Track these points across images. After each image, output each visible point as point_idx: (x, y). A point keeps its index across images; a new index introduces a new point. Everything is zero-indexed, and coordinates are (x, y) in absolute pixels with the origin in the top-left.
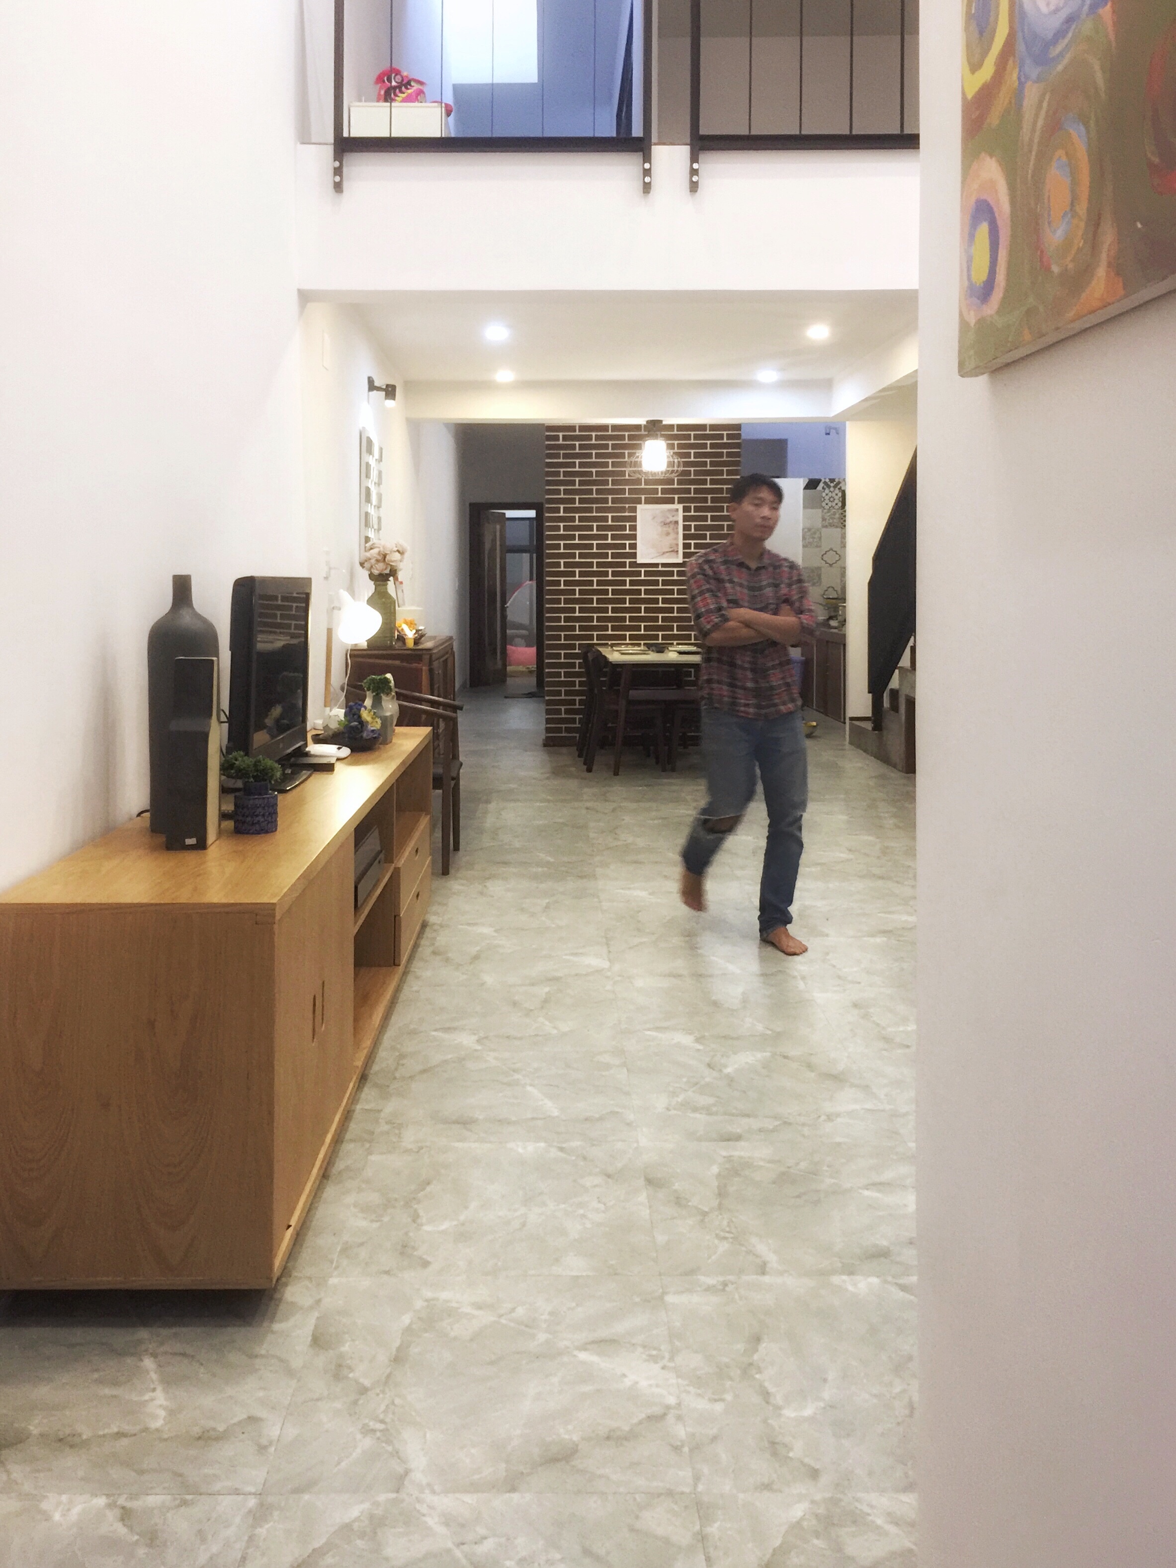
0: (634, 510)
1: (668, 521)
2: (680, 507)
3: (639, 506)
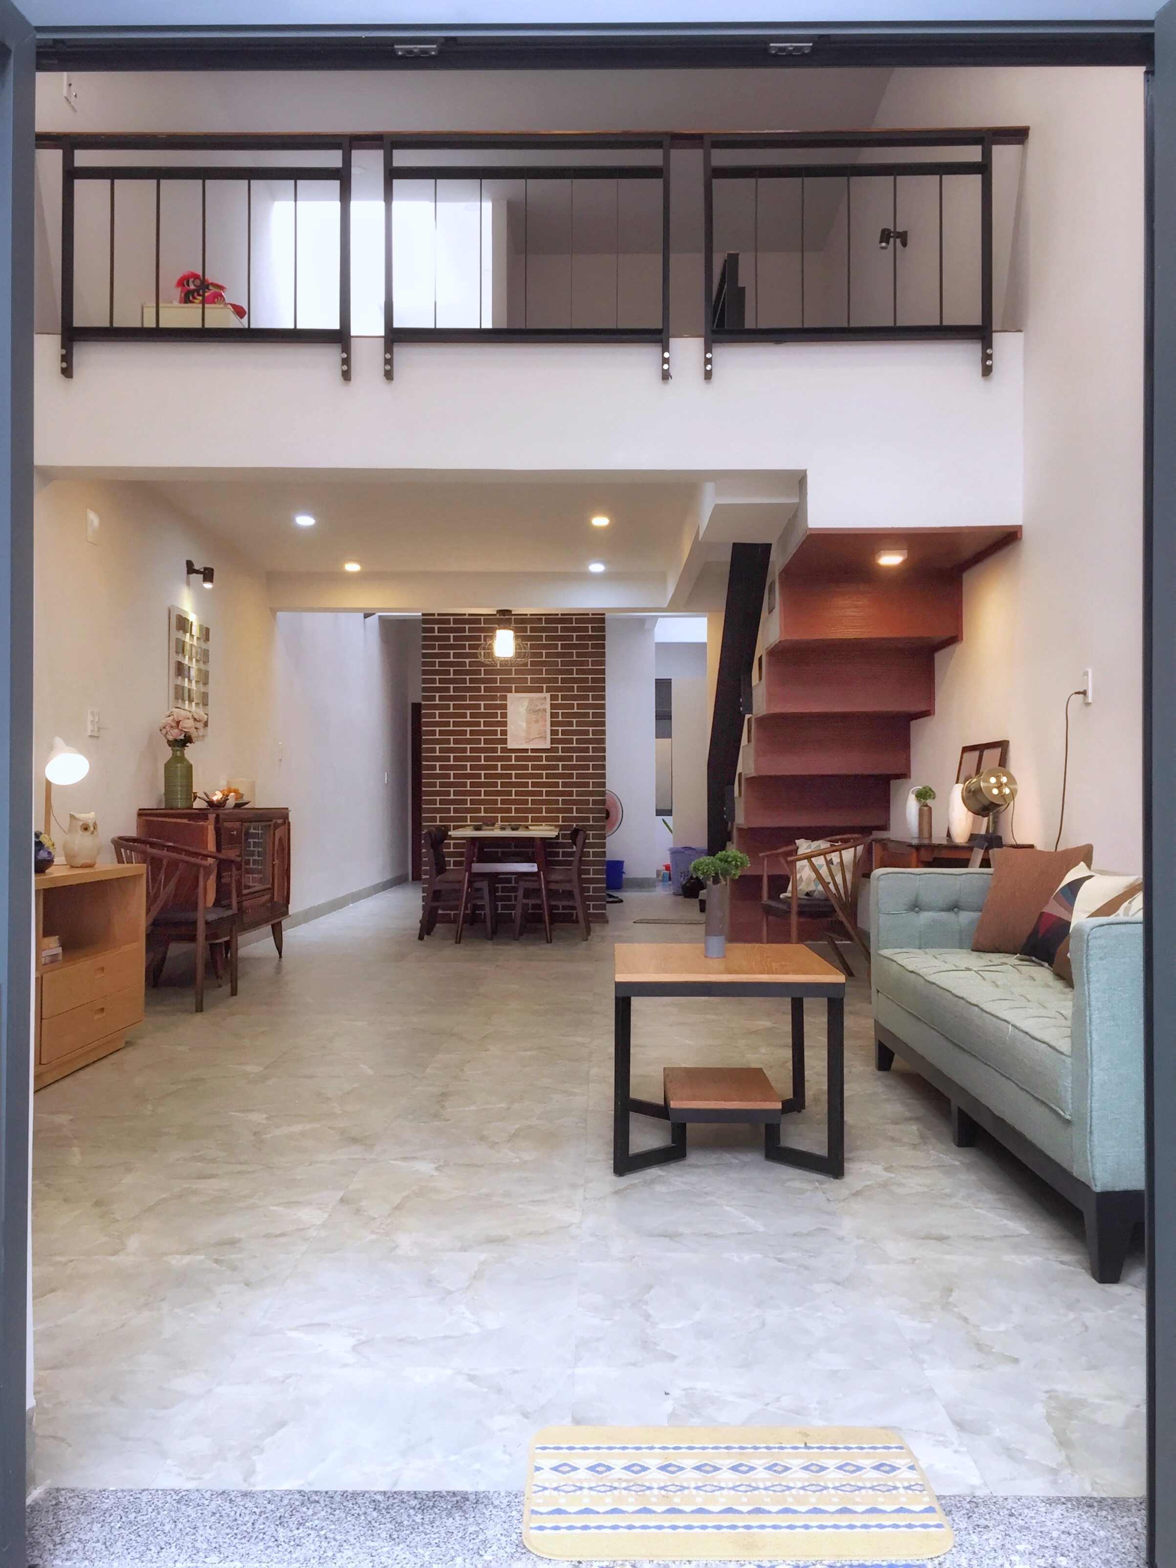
0: (505, 698)
1: (537, 708)
2: (548, 695)
3: (509, 695)
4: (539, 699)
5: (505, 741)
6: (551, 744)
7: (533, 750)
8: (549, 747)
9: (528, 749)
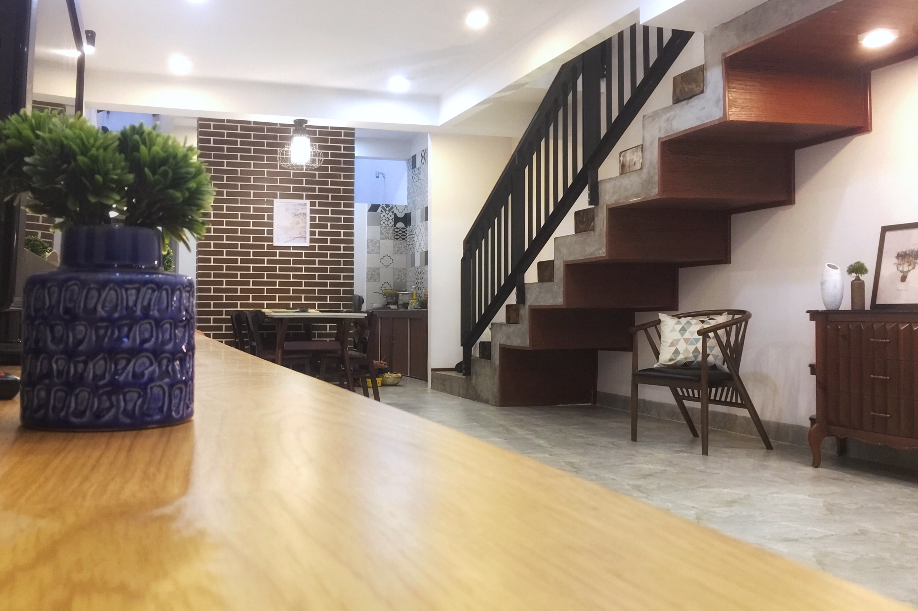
0: (272, 203)
1: (298, 212)
2: (308, 202)
3: (275, 200)
4: (300, 204)
5: (271, 239)
6: (310, 243)
7: (294, 248)
8: (309, 246)
9: (290, 247)
